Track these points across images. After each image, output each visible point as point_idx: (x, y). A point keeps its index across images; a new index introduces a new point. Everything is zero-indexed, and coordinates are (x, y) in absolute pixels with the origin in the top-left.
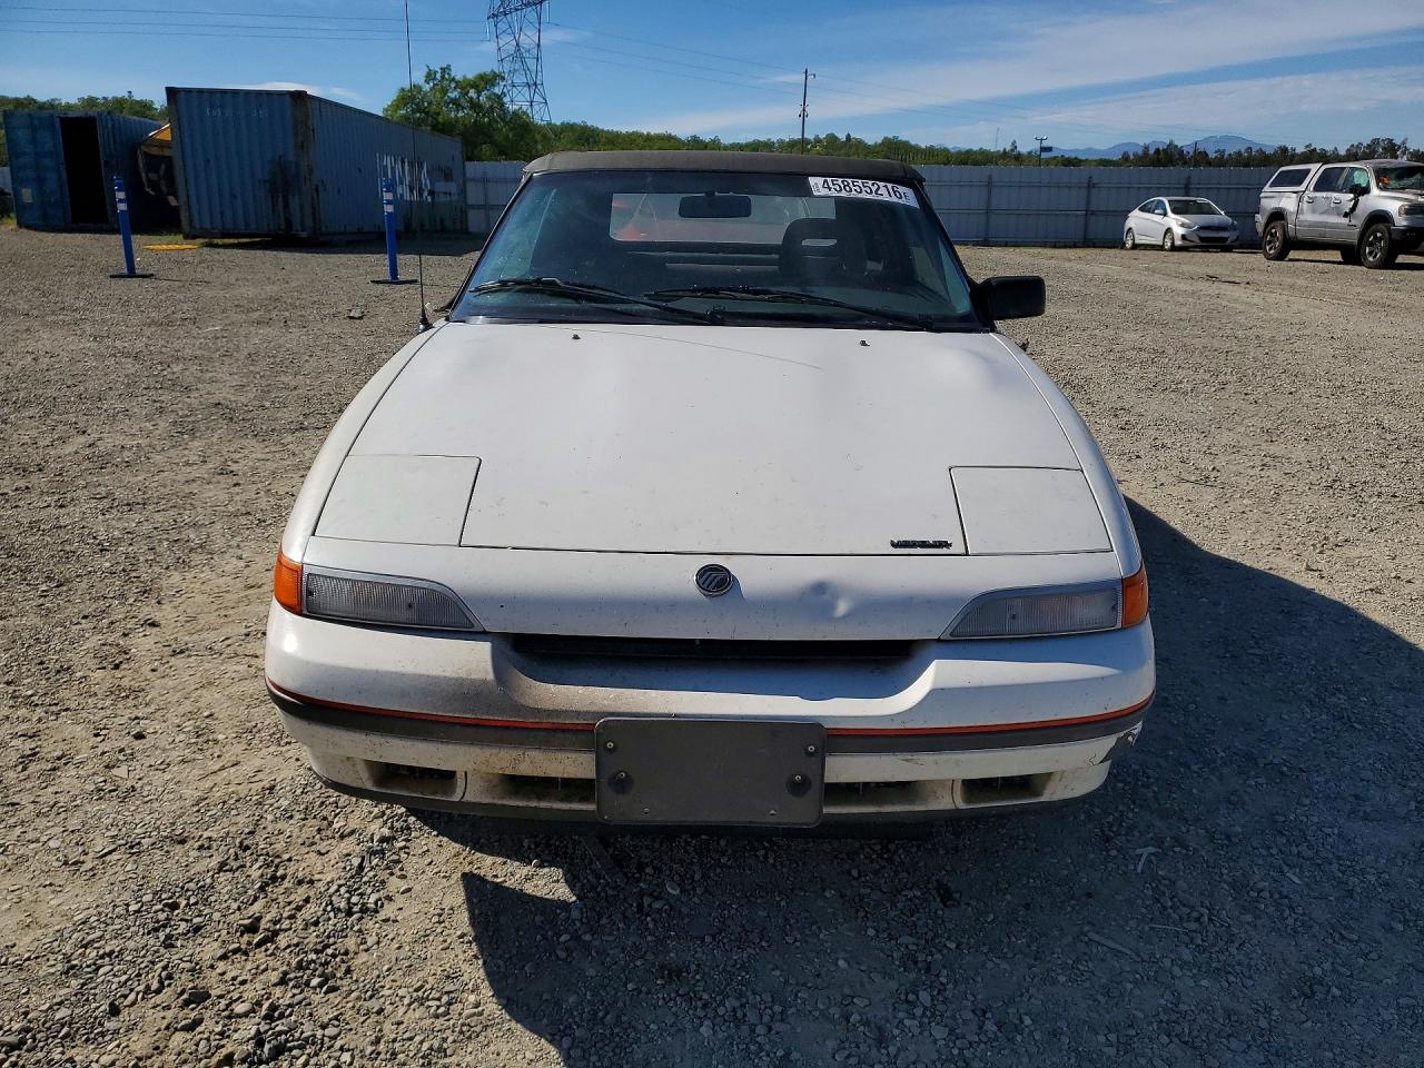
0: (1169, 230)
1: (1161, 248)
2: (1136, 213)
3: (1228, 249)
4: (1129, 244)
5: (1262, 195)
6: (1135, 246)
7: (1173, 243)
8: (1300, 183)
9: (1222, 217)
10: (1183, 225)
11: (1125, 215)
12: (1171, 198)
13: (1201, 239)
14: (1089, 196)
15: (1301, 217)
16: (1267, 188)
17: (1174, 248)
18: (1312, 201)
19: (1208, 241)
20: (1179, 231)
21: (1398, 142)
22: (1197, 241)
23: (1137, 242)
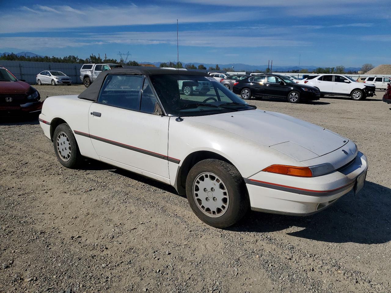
0: (53, 80)
1: (51, 85)
2: (39, 75)
3: (70, 85)
4: (39, 83)
5: (80, 71)
6: (41, 84)
7: (55, 83)
8: (91, 68)
9: (66, 76)
10: (57, 78)
11: (36, 76)
12: (51, 71)
13: (63, 82)
14: (21, 70)
15: (94, 77)
16: (81, 69)
17: (55, 85)
18: (95, 73)
19: (65, 83)
20: (56, 80)
21: (76, 57)
22: (62, 83)
23: (42, 83)
